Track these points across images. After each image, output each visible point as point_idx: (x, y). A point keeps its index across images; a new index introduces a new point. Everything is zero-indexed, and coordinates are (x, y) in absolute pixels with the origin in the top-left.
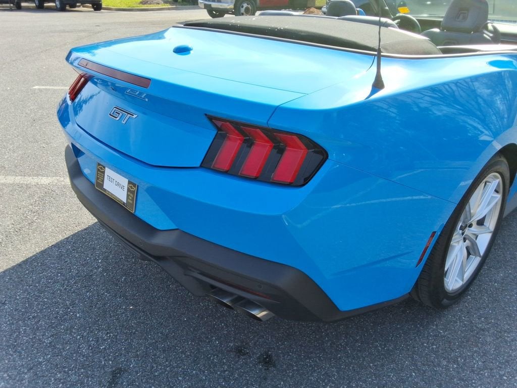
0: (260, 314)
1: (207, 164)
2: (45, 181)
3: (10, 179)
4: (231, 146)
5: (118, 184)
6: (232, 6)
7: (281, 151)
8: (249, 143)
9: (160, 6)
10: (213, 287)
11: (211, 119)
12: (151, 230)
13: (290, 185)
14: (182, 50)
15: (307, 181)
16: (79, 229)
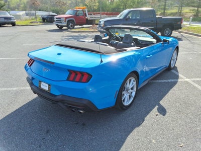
0: (82, 112)
1: (68, 80)
2: (15, 89)
3: (3, 89)
4: (73, 76)
5: (45, 86)
6: (66, 24)
7: (83, 76)
8: (77, 74)
9: (38, 24)
10: (70, 107)
11: (69, 70)
12: (55, 96)
13: (85, 82)
14: (59, 54)
15: (88, 81)
16: (28, 101)
